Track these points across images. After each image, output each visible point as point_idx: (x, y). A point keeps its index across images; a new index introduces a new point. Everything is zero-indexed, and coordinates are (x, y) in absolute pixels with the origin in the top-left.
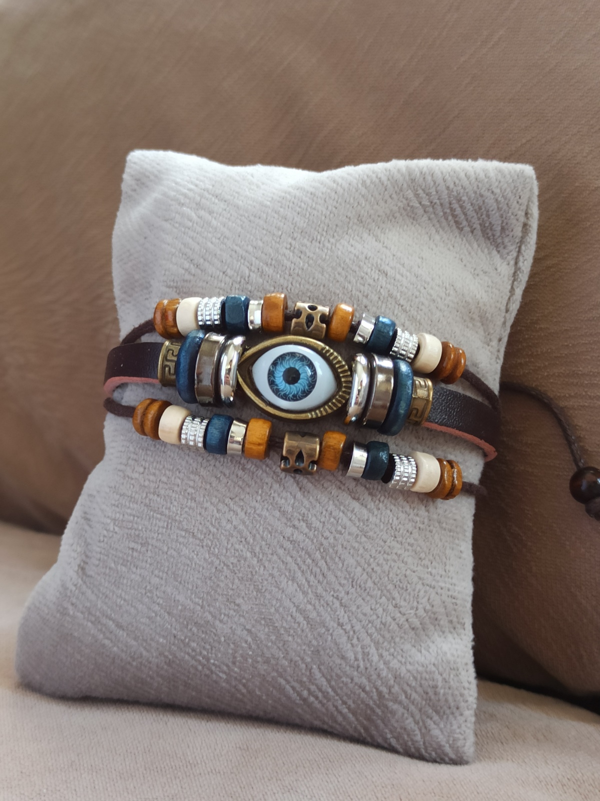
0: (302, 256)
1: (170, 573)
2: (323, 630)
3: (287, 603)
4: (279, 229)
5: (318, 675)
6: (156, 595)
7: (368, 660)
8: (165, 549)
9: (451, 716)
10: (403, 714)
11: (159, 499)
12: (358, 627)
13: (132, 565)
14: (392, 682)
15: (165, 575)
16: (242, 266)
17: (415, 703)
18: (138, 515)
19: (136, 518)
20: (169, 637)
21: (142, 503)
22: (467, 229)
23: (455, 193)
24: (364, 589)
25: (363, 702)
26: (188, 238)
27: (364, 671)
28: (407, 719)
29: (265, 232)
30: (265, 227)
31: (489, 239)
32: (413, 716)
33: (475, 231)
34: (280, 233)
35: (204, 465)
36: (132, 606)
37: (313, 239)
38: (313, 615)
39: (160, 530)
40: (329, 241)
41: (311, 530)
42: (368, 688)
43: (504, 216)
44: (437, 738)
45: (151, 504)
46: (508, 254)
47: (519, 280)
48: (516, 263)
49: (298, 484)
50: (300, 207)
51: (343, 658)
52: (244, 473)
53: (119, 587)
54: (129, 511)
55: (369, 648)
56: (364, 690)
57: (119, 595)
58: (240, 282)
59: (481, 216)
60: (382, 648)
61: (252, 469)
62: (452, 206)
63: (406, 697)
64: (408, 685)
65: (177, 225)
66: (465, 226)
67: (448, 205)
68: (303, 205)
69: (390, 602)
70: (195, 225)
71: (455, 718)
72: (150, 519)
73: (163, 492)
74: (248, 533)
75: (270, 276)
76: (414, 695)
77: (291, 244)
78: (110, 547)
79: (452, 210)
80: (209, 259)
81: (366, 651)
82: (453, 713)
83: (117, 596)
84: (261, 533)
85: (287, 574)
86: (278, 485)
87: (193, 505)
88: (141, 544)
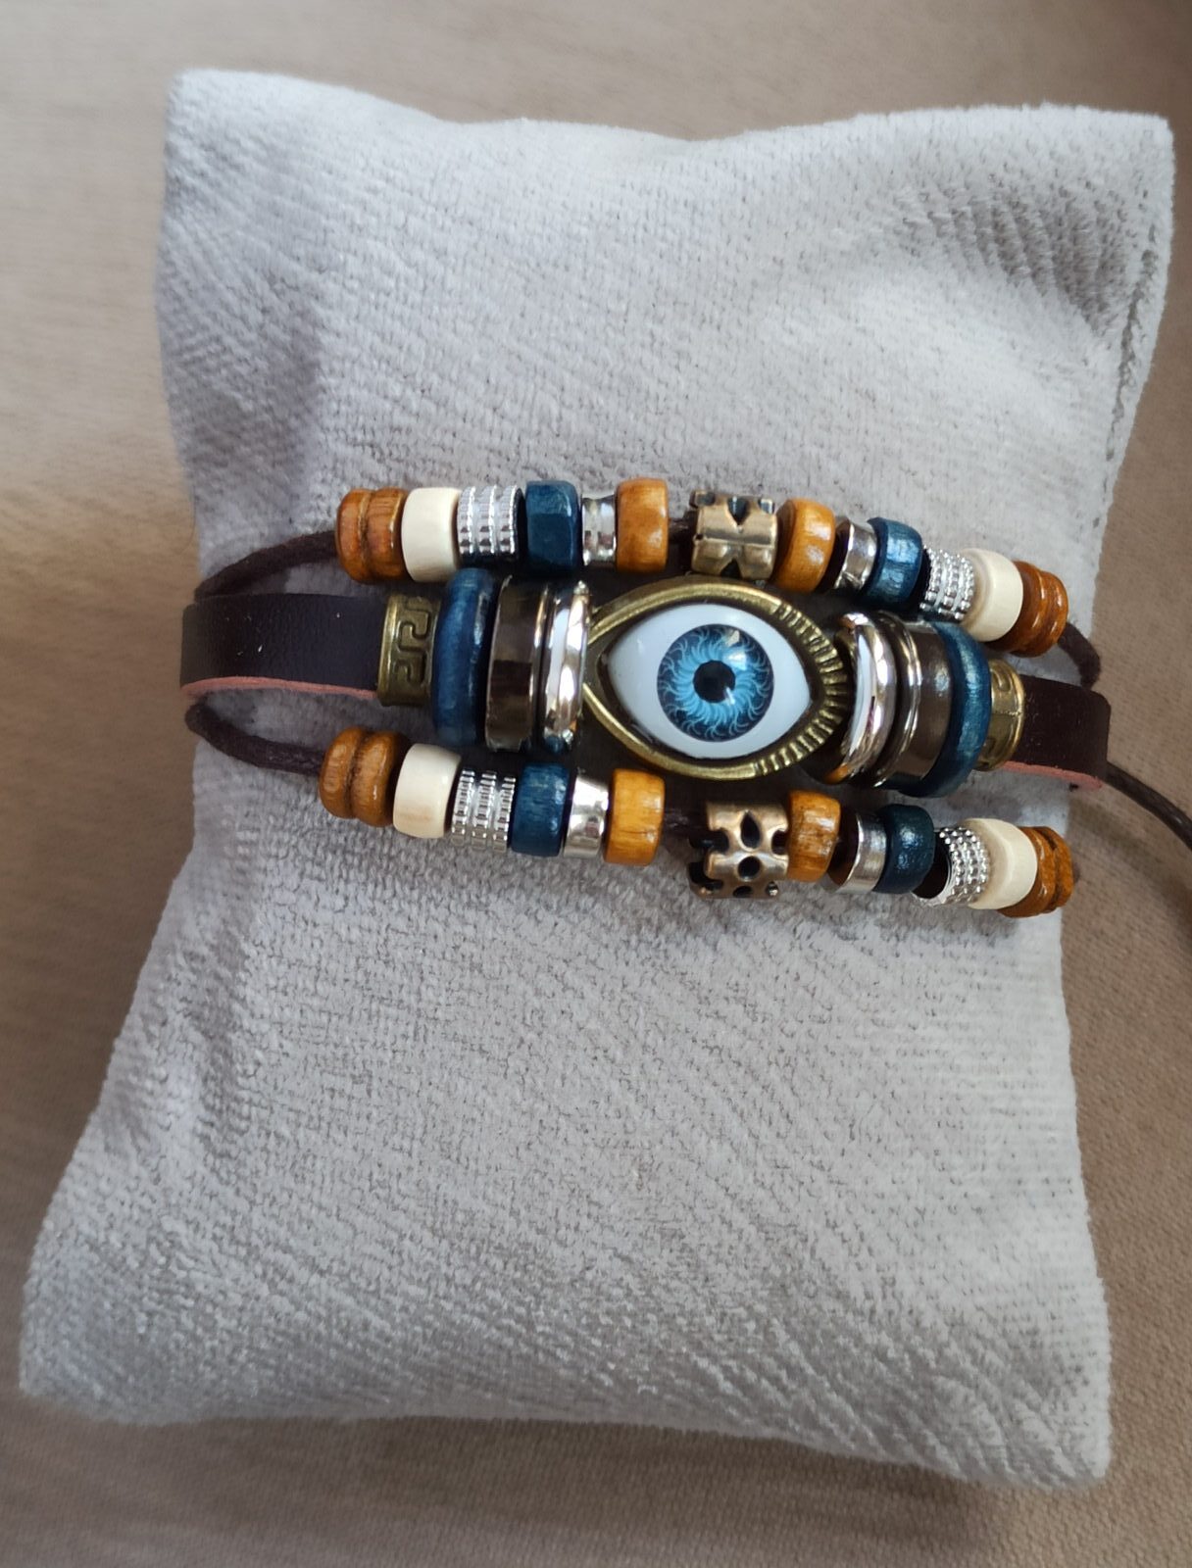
0: (683, 364)
1: (428, 1139)
2: (792, 1241)
3: (711, 1189)
4: (619, 298)
5: (782, 1335)
6: (399, 1191)
7: (893, 1295)
8: (415, 1085)
9: (1064, 1389)
10: (966, 1398)
11: (389, 973)
12: (868, 1225)
13: (334, 1126)
14: (944, 1336)
15: (416, 1145)
16: (540, 393)
17: (992, 1371)
18: (340, 1011)
19: (335, 1019)
20: (433, 1283)
21: (346, 980)
22: (1026, 270)
23: (1006, 189)
24: (875, 1139)
25: (879, 1381)
26: (389, 321)
27: (884, 1320)
28: (974, 1405)
29: (585, 305)
30: (584, 293)
31: (1068, 289)
32: (986, 1397)
33: (1042, 275)
34: (624, 307)
35: (497, 887)
36: (338, 1219)
37: (704, 321)
38: (770, 1210)
39: (400, 1043)
40: (740, 324)
41: (755, 1020)
42: (891, 1354)
43: (1110, 239)
44: (1036, 1437)
45: (371, 984)
46: (1108, 323)
47: (1131, 382)
48: (1125, 344)
49: (720, 917)
50: (664, 239)
51: (841, 1296)
52: (592, 900)
53: (303, 1178)
54: (316, 1002)
55: (893, 1270)
56: (883, 1358)
57: (305, 1195)
58: (539, 433)
59: (1060, 238)
60: (921, 1264)
61: (610, 888)
62: (998, 219)
63: (974, 1362)
64: (978, 1336)
65: (355, 285)
66: (1021, 264)
67: (989, 217)
68: (670, 235)
69: (930, 1162)
70: (402, 284)
71: (1074, 1392)
72: (370, 1018)
73: (400, 954)
74: (610, 1039)
75: (611, 418)
76: (991, 1356)
77: (652, 335)
78: (276, 1088)
79: (997, 226)
80: (454, 375)
81: (889, 1275)
82: (1068, 1382)
83: (302, 1199)
84: (641, 1035)
85: (707, 1125)
86: (674, 924)
87: (479, 983)
88: (353, 1077)
